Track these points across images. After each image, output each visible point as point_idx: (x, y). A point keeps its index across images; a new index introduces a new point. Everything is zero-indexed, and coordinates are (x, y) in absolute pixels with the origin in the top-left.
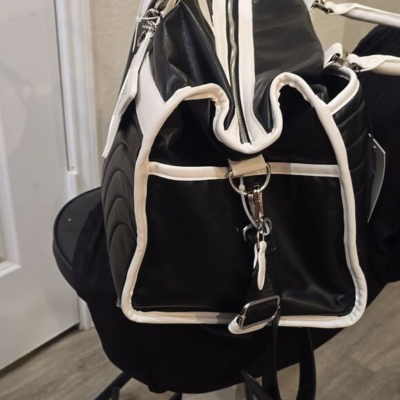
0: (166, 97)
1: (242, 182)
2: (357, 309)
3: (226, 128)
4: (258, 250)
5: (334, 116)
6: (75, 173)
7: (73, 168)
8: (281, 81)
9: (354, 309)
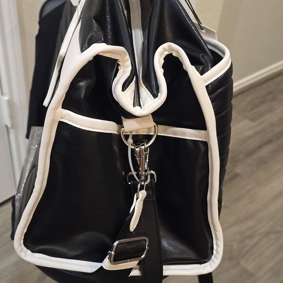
0: (83, 49)
1: (131, 137)
2: (215, 257)
3: (123, 90)
4: (137, 199)
5: (207, 87)
6: (6, 98)
7: (5, 94)
8: (165, 50)
9: (213, 257)
